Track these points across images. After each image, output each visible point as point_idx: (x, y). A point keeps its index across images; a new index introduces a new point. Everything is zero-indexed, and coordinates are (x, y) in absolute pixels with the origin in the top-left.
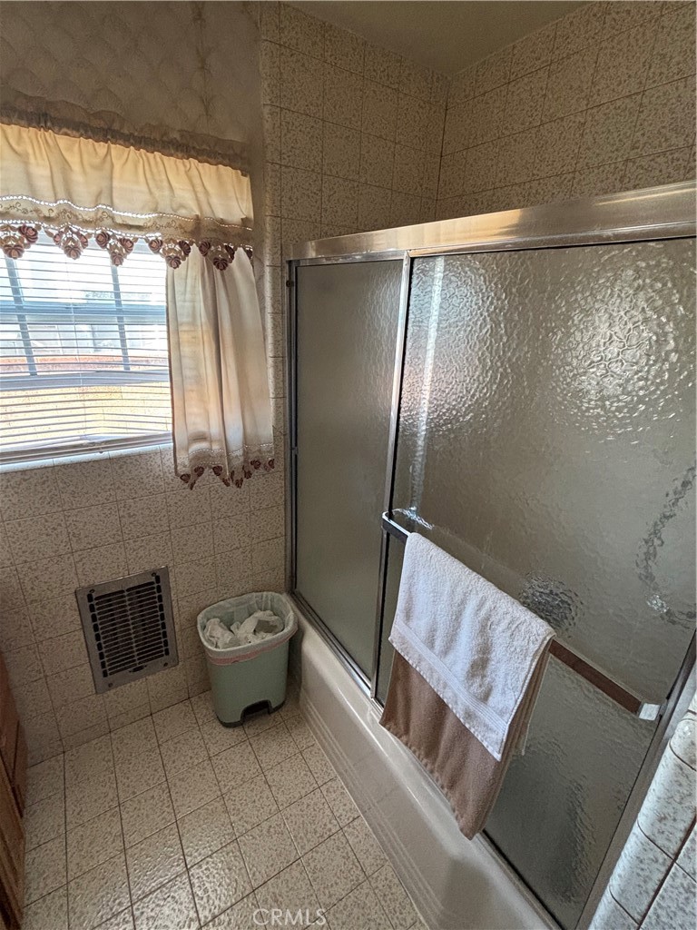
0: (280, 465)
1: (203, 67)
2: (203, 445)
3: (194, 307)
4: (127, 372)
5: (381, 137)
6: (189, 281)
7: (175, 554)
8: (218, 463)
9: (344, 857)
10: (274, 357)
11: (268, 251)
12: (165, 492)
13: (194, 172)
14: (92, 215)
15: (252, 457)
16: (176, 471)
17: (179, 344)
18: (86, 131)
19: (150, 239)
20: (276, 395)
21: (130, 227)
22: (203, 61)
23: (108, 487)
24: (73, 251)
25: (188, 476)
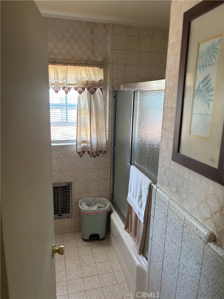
0: (109, 154)
1: (93, 43)
2: (85, 144)
3: (85, 104)
4: (67, 122)
5: (146, 51)
6: (84, 97)
7: (75, 178)
8: (89, 150)
9: (112, 278)
10: (109, 119)
11: (108, 88)
12: (73, 158)
13: (87, 70)
14: (62, 82)
15: (99, 149)
16: (77, 151)
17: (80, 114)
18: (63, 64)
19: (75, 87)
20: (109, 131)
21: (70, 84)
22: (93, 42)
23: (59, 154)
24: (57, 92)
25: (80, 153)
